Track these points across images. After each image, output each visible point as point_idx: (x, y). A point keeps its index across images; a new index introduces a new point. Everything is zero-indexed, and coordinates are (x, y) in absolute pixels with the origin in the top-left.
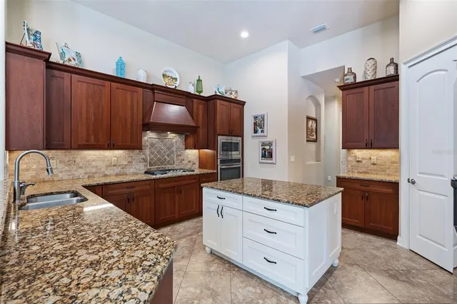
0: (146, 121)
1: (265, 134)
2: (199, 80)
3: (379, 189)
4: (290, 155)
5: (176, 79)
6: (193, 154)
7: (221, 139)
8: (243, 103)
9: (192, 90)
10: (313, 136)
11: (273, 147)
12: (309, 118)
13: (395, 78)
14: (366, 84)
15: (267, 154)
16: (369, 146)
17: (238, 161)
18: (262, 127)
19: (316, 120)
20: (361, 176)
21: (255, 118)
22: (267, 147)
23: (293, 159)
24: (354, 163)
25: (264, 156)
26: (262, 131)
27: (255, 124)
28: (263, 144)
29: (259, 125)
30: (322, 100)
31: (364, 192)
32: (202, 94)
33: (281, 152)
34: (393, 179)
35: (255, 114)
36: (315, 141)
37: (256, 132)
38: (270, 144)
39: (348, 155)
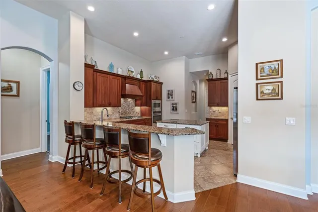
0: (123, 93)
1: (174, 99)
2: (141, 72)
3: (221, 122)
4: (185, 109)
5: (133, 72)
6: (138, 109)
7: (153, 101)
8: (162, 83)
9: (139, 77)
10: (194, 100)
11: (178, 105)
12: (192, 91)
13: (227, 79)
14: (217, 80)
15: (175, 109)
16: (218, 105)
17: (160, 112)
18: (172, 95)
19: (195, 92)
20: (215, 118)
21: (169, 91)
22: (175, 106)
23: (186, 111)
24: (212, 113)
25: (173, 110)
26: (172, 98)
27: (168, 94)
28: (173, 104)
29: (170, 94)
30: (198, 82)
31: (216, 124)
32: (143, 79)
33: (181, 108)
34: (226, 118)
35: (169, 89)
36: (195, 102)
37: (169, 98)
38: (176, 104)
39: (210, 109)
